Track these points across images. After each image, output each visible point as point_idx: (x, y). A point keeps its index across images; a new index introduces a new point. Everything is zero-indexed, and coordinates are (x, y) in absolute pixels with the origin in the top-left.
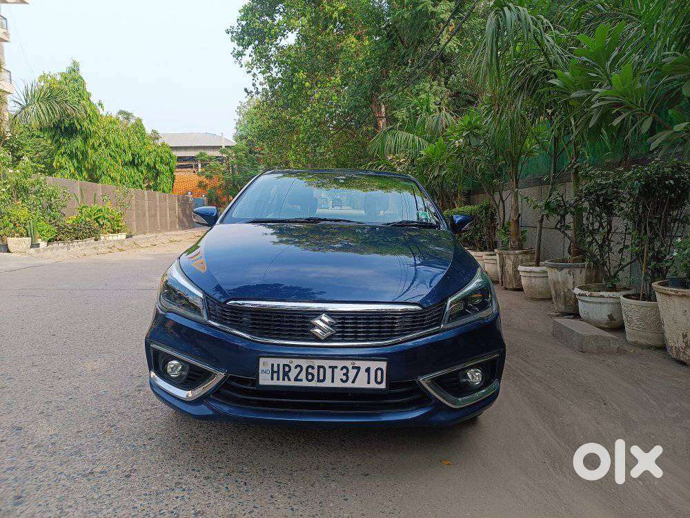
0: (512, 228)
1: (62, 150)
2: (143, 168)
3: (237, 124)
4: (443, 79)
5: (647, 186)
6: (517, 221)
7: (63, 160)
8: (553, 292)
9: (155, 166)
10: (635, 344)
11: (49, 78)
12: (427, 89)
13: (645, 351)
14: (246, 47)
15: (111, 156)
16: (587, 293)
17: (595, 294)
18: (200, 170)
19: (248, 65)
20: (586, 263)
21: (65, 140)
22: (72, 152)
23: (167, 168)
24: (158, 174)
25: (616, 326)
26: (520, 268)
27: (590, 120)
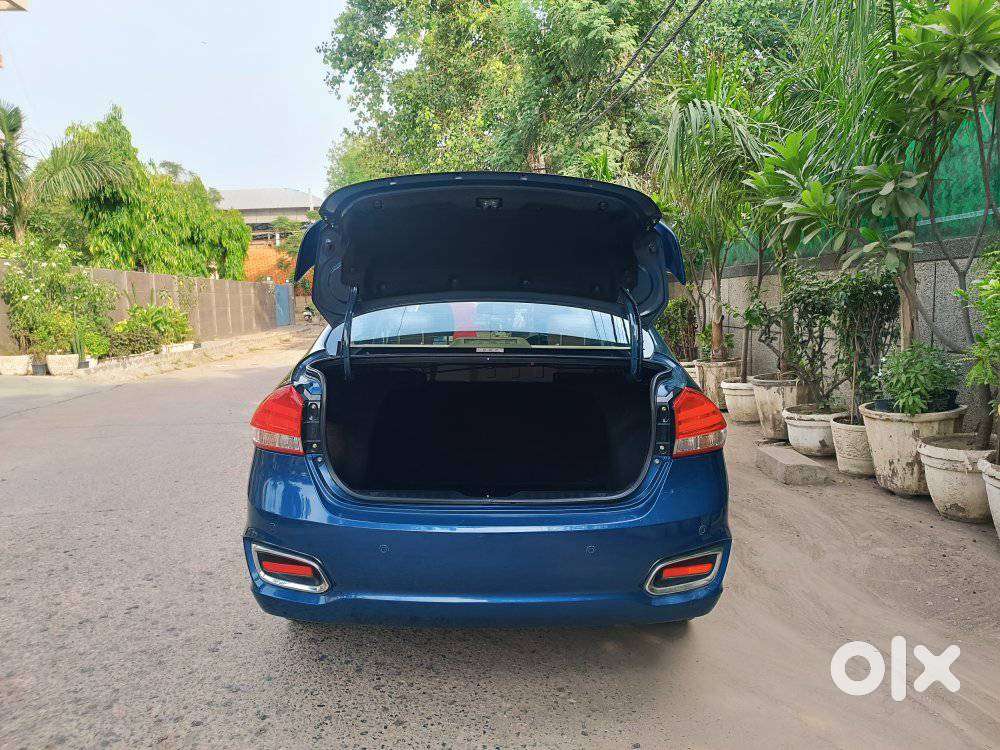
0: (714, 332)
1: (102, 230)
2: (204, 246)
3: (329, 173)
4: (624, 126)
5: (853, 296)
6: (720, 325)
7: (104, 243)
8: (761, 416)
9: (221, 243)
10: (846, 474)
11: (80, 129)
12: (604, 140)
13: (855, 482)
14: (344, 70)
15: (164, 233)
16: (796, 416)
17: (804, 417)
18: (278, 243)
19: (351, 100)
20: (797, 380)
21: (105, 215)
22: (115, 231)
23: (238, 244)
24: (225, 253)
25: (827, 454)
26: (724, 385)
27: (784, 230)
